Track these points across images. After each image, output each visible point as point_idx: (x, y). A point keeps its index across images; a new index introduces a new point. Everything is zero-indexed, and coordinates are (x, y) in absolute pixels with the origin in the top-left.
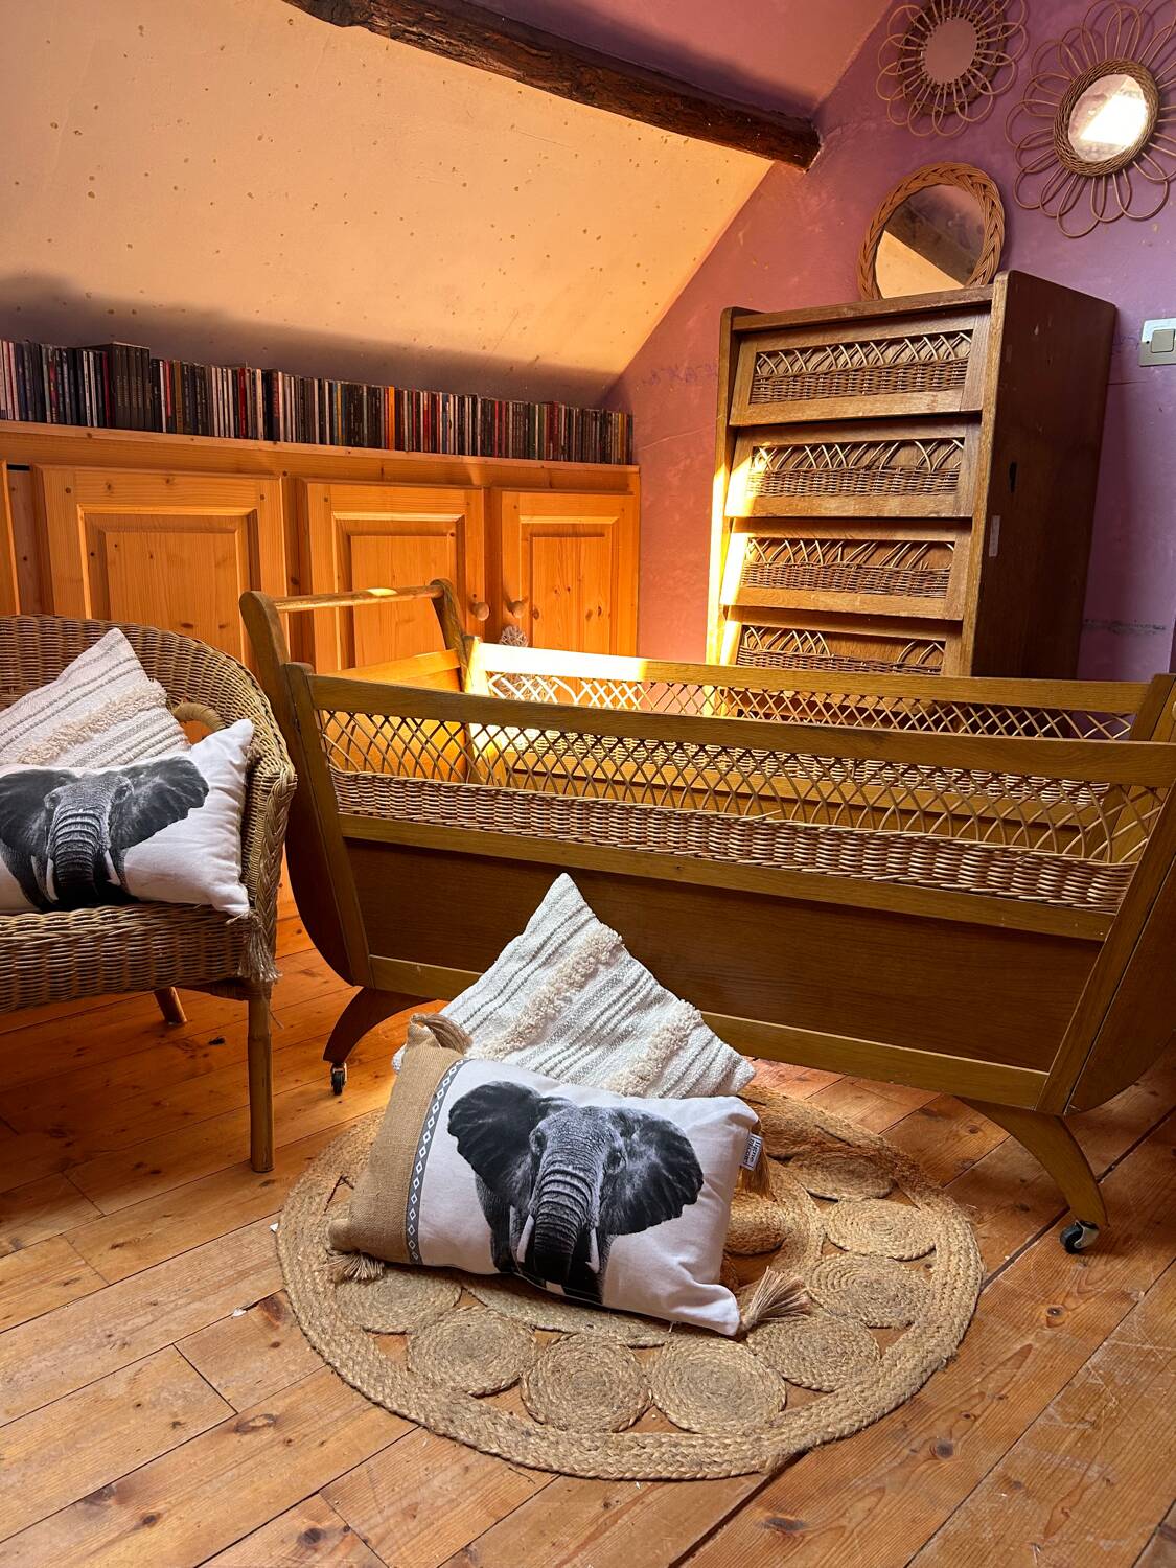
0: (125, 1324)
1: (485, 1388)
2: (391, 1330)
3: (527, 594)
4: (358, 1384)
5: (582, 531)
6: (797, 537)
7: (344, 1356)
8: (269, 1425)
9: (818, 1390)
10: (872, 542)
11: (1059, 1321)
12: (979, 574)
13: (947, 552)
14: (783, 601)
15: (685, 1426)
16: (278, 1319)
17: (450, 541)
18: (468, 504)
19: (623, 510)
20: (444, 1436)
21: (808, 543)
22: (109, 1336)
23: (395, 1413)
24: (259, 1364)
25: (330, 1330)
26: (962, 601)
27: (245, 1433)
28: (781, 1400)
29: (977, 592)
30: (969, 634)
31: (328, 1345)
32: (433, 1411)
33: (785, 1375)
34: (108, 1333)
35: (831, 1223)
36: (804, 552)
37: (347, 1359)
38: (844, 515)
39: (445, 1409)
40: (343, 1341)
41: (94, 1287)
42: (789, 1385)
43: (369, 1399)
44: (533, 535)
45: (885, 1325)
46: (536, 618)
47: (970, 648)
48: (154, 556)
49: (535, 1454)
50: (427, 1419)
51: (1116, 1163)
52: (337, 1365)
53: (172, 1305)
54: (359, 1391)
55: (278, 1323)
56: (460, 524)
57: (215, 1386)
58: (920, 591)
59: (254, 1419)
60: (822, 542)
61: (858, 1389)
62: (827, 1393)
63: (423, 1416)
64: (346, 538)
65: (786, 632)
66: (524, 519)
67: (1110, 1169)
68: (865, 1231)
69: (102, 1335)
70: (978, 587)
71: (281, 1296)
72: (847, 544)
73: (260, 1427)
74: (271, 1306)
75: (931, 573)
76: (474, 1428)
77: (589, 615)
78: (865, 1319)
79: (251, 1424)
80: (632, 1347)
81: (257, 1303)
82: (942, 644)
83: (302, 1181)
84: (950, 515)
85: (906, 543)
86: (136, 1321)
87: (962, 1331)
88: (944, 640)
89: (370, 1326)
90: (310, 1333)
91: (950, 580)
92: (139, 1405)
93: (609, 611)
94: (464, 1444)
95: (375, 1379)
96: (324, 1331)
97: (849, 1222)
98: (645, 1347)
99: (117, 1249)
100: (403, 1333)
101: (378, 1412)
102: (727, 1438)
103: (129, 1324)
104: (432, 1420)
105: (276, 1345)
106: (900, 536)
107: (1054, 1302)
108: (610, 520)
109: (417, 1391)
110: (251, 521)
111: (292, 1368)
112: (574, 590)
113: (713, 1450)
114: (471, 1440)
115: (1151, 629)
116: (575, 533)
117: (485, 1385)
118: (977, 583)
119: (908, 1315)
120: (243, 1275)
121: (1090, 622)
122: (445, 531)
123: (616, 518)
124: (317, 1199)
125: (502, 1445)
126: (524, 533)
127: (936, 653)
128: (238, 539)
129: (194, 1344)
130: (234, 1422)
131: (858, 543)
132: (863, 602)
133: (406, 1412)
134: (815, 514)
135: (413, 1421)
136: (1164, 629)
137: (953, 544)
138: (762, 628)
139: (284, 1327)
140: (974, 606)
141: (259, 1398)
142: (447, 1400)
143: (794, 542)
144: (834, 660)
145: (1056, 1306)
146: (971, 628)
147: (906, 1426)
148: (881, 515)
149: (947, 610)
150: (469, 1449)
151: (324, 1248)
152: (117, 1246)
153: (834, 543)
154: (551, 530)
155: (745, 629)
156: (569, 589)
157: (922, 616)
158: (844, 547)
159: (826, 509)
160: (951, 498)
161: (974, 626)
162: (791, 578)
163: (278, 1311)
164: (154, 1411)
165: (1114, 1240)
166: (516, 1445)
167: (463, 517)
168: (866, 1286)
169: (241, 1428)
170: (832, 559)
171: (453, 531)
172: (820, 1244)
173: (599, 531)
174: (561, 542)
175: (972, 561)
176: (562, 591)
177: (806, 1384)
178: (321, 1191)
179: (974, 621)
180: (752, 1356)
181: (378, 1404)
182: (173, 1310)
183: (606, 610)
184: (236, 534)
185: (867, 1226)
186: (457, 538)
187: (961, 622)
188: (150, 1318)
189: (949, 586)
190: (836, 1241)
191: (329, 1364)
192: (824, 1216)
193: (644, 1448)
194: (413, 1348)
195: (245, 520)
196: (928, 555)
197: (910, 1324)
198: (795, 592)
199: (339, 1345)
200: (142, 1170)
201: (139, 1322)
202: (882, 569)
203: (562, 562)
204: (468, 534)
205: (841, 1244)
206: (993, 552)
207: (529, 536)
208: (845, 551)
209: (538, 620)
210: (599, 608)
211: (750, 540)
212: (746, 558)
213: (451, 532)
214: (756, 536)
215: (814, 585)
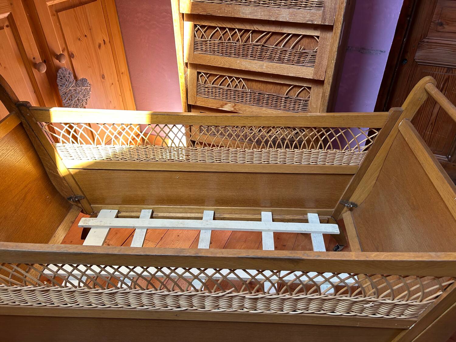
3: (64, 46)
6: (224, 26)
10: (270, 32)
17: (8, 30)
18: (11, 4)
21: (232, 29)
26: (324, 70)
29: (333, 67)
30: (327, 87)
36: (229, 34)
38: (255, 18)
46: (73, 57)
47: (328, 94)
56: (10, 18)
58: (298, 62)
60: (240, 30)
65: (222, 76)
66: (49, 3)
70: (334, 64)
72: (255, 32)
75: (305, 53)
77: (100, 46)
82: (310, 88)
84: (320, 23)
85: (290, 34)
88: (311, 86)
91: (317, 58)
93: (109, 40)
106: (286, 30)
115: (379, 52)
121: (350, 48)
122: (2, 25)
126: (51, 11)
131: (261, 32)
132: (267, 67)
134: (236, 16)
137: (318, 37)
138: (208, 74)
140: (331, 74)
143: (222, 29)
144: (250, 93)
146: (329, 84)
148: (277, 19)
149: (315, 74)
153: (247, 31)
155: (199, 73)
156: (86, 36)
158: (252, 33)
159: (243, 13)
160: (320, 12)
161: (331, 83)
167: (11, 13)
171: (7, 23)
174: (74, 11)
175: (331, 50)
176: (83, 38)
179: (331, 81)
183: (107, 40)
186: (11, 27)
187: (323, 81)
189: (316, 61)
196: (303, 42)
198: (227, 58)
202: (276, 48)
203: (78, 22)
204: (18, 24)
207: (55, 13)
208: (253, 35)
209: (74, 58)
210: (104, 40)
211: (195, 26)
212: (195, 36)
213: (5, 25)
214: (199, 24)
215: (238, 55)
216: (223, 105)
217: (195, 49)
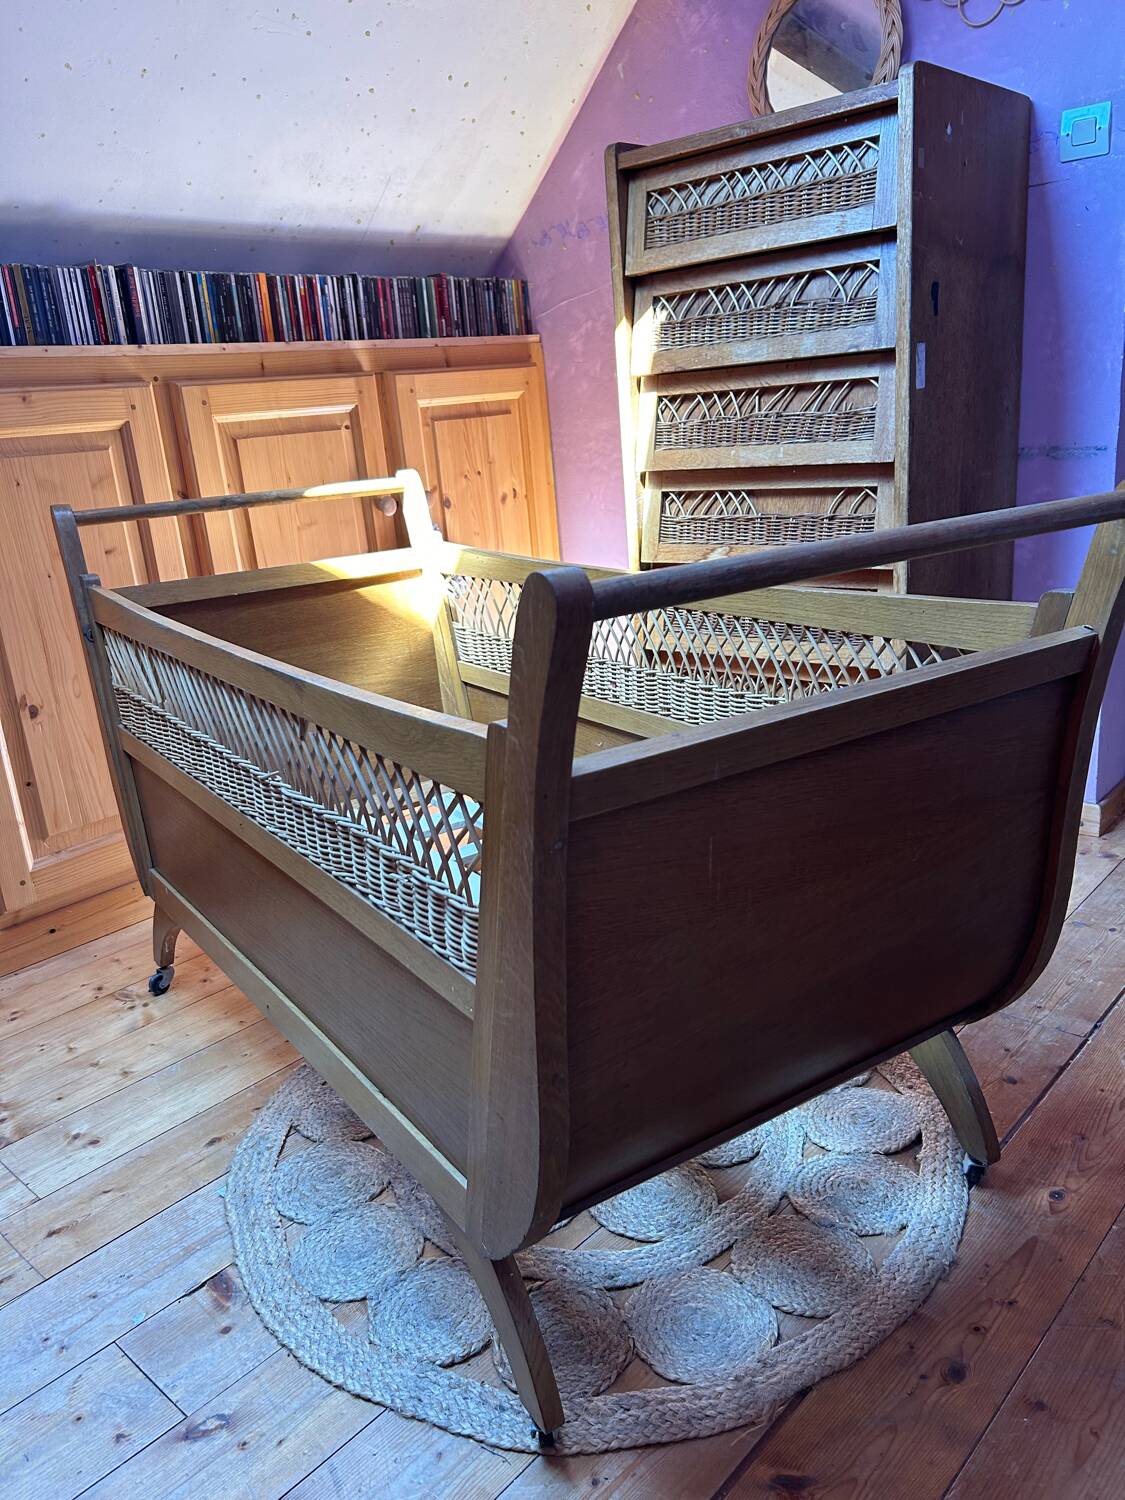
0: (64, 1321)
1: (454, 1356)
2: (350, 1298)
3: (436, 483)
4: (317, 1366)
5: (486, 408)
6: (709, 390)
7: (300, 1334)
8: (221, 1427)
9: (812, 1317)
10: (790, 386)
11: (1062, 1206)
12: (908, 408)
13: (871, 389)
14: (702, 461)
15: (673, 1376)
16: (228, 1298)
17: (345, 434)
18: (360, 392)
19: (527, 383)
20: (413, 1417)
21: (722, 395)
22: (46, 1340)
23: (358, 1396)
24: (208, 1355)
25: (283, 1307)
26: (892, 441)
27: (195, 1439)
28: (773, 1334)
29: (907, 429)
30: (902, 475)
31: (281, 1324)
32: (398, 1390)
33: (775, 1303)
34: (44, 1336)
35: (810, 1120)
36: (719, 406)
37: (302, 1338)
38: (758, 360)
39: (411, 1384)
40: (298, 1318)
41: (28, 1284)
42: (781, 1316)
43: (330, 1382)
44: (434, 419)
45: (878, 1232)
46: (448, 507)
47: (904, 492)
48: (21, 483)
49: (510, 1433)
50: (392, 1401)
51: (1102, 1019)
52: (293, 1346)
53: (112, 1296)
54: (318, 1374)
55: (229, 1304)
56: (354, 415)
57: (161, 1386)
58: (845, 434)
59: (204, 1422)
60: (737, 393)
61: (855, 1311)
62: (822, 1319)
63: (388, 1397)
64: (231, 441)
65: (708, 495)
66: (422, 403)
67: (1096, 1027)
68: (847, 1126)
69: (38, 1339)
70: (907, 423)
71: (231, 1271)
72: (765, 391)
73: (212, 1430)
74: (220, 1284)
75: (856, 413)
76: (444, 1406)
77: (504, 499)
78: (855, 1228)
79: (202, 1428)
80: (609, 1289)
81: (205, 1282)
82: (874, 490)
83: (249, 1135)
84: (870, 348)
85: (826, 384)
86: (74, 1319)
87: (959, 1230)
88: (875, 485)
89: (326, 1296)
90: (263, 1311)
91: (877, 419)
92: (79, 1419)
93: (525, 493)
94: (434, 1425)
95: (335, 1358)
96: (277, 1307)
97: (828, 1118)
98: (623, 1288)
99: (54, 1236)
100: (364, 1299)
101: (339, 1394)
102: (718, 1385)
103: (68, 1323)
104: (398, 1401)
105: (226, 1330)
106: (820, 377)
107: (1055, 1185)
108: (514, 395)
109: (381, 1367)
110: (124, 434)
111: (244, 1355)
112: (485, 474)
113: (704, 1402)
114: (442, 1420)
115: (1093, 451)
116: (479, 412)
117: (454, 1352)
118: (906, 419)
119: (900, 1217)
120: (189, 1252)
121: (1026, 450)
122: (339, 424)
123: (521, 392)
124: (266, 1154)
125: (474, 1424)
126: (424, 417)
127: (868, 501)
128: (113, 456)
129: (139, 1339)
130: (182, 1428)
131: (776, 389)
132: (785, 453)
133: (368, 1394)
134: (727, 363)
135: (377, 1404)
136: (1105, 449)
137: (876, 379)
138: (683, 493)
139: (234, 1308)
140: (904, 444)
141: (209, 1396)
142: (413, 1374)
143: (707, 396)
144: (761, 519)
145: (1057, 1189)
146: (904, 469)
147: (912, 1347)
148: (798, 355)
149: (876, 451)
150: (442, 1432)
151: (276, 1209)
152: (54, 1233)
153: (750, 392)
154: (453, 412)
155: (665, 495)
156: (479, 473)
157: (850, 462)
158: (760, 395)
159: (737, 356)
160: (870, 329)
161: (907, 466)
162: (709, 435)
163: (228, 1289)
164: (95, 1425)
165: (1110, 1106)
166: (490, 1422)
167: (357, 407)
168: (852, 1188)
169: (191, 1434)
170: (749, 411)
171: (347, 422)
172: (801, 1145)
173: (504, 407)
174: (465, 424)
175: (898, 396)
176: (473, 476)
177: (799, 1311)
178: (269, 1145)
179: (906, 460)
180: (738, 1285)
181: (338, 1387)
182: (116, 1300)
183: (521, 491)
184: (110, 450)
185: (848, 1120)
186: (352, 429)
187: (892, 464)
188: (90, 1313)
189: (876, 426)
190: (817, 1141)
191: (283, 1346)
192: (803, 1113)
193: (628, 1410)
194: (375, 1315)
195: (118, 434)
196: (851, 395)
197: (904, 1227)
198: (712, 451)
199: (294, 1323)
200: (78, 1143)
201: (76, 1320)
202: (803, 415)
203: (468, 445)
204: (364, 425)
205: (823, 1144)
206: (920, 384)
207: (430, 421)
208: (762, 400)
209: (450, 510)
210: (514, 490)
211: (660, 399)
212: (658, 419)
213: (345, 424)
214: (666, 394)
215: (733, 440)
216: (708, 554)
217: (657, 443)
